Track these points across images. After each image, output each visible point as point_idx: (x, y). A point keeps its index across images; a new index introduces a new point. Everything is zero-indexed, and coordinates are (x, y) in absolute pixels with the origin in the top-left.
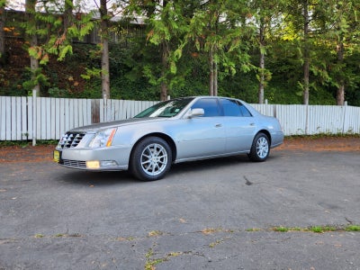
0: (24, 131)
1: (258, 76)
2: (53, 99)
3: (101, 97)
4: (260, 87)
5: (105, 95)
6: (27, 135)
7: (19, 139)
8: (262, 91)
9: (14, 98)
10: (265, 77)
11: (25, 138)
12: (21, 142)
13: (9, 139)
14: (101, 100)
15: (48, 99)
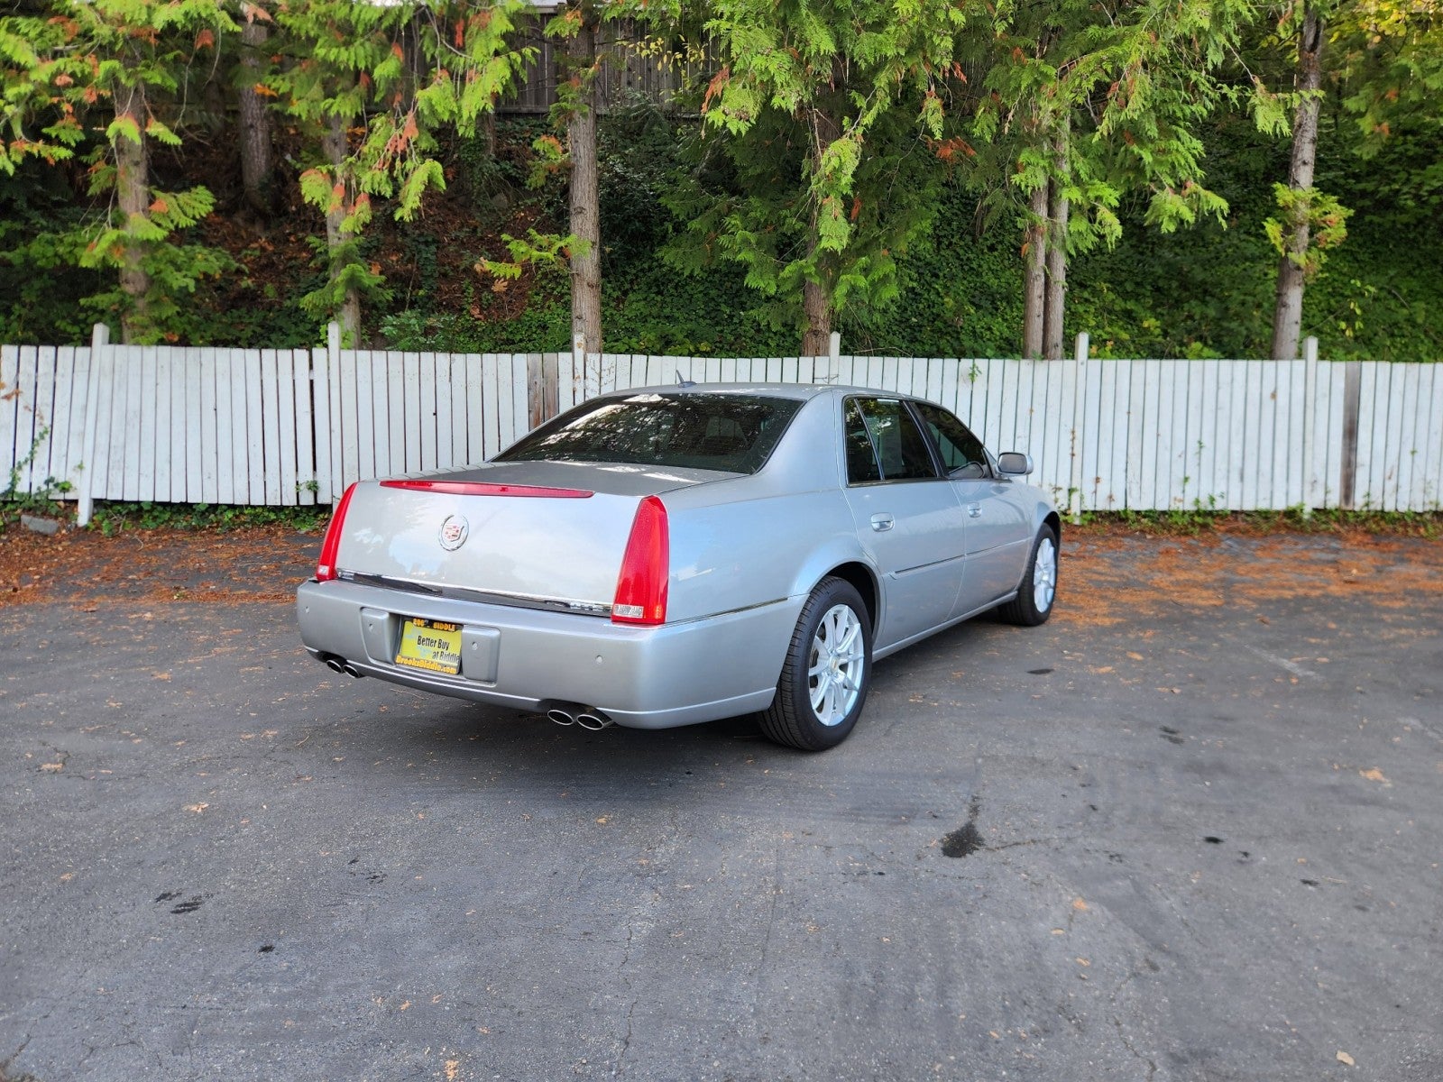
0: (306, 475)
1: (1272, 228)
2: (395, 356)
3: (567, 346)
4: (1282, 281)
5: (578, 339)
6: (314, 488)
7: (290, 500)
8: (1295, 297)
9: (269, 354)
10: (1315, 228)
11: (307, 499)
12: (298, 512)
13: (257, 500)
14: (564, 357)
15: (379, 356)
